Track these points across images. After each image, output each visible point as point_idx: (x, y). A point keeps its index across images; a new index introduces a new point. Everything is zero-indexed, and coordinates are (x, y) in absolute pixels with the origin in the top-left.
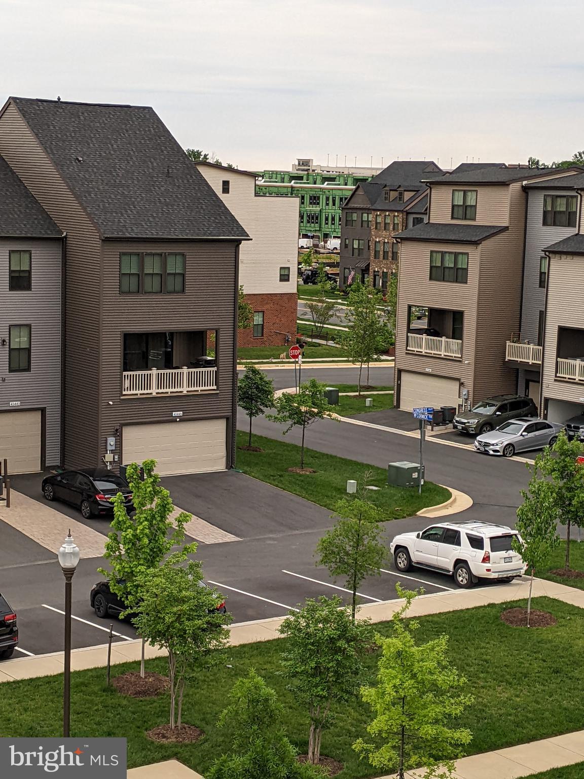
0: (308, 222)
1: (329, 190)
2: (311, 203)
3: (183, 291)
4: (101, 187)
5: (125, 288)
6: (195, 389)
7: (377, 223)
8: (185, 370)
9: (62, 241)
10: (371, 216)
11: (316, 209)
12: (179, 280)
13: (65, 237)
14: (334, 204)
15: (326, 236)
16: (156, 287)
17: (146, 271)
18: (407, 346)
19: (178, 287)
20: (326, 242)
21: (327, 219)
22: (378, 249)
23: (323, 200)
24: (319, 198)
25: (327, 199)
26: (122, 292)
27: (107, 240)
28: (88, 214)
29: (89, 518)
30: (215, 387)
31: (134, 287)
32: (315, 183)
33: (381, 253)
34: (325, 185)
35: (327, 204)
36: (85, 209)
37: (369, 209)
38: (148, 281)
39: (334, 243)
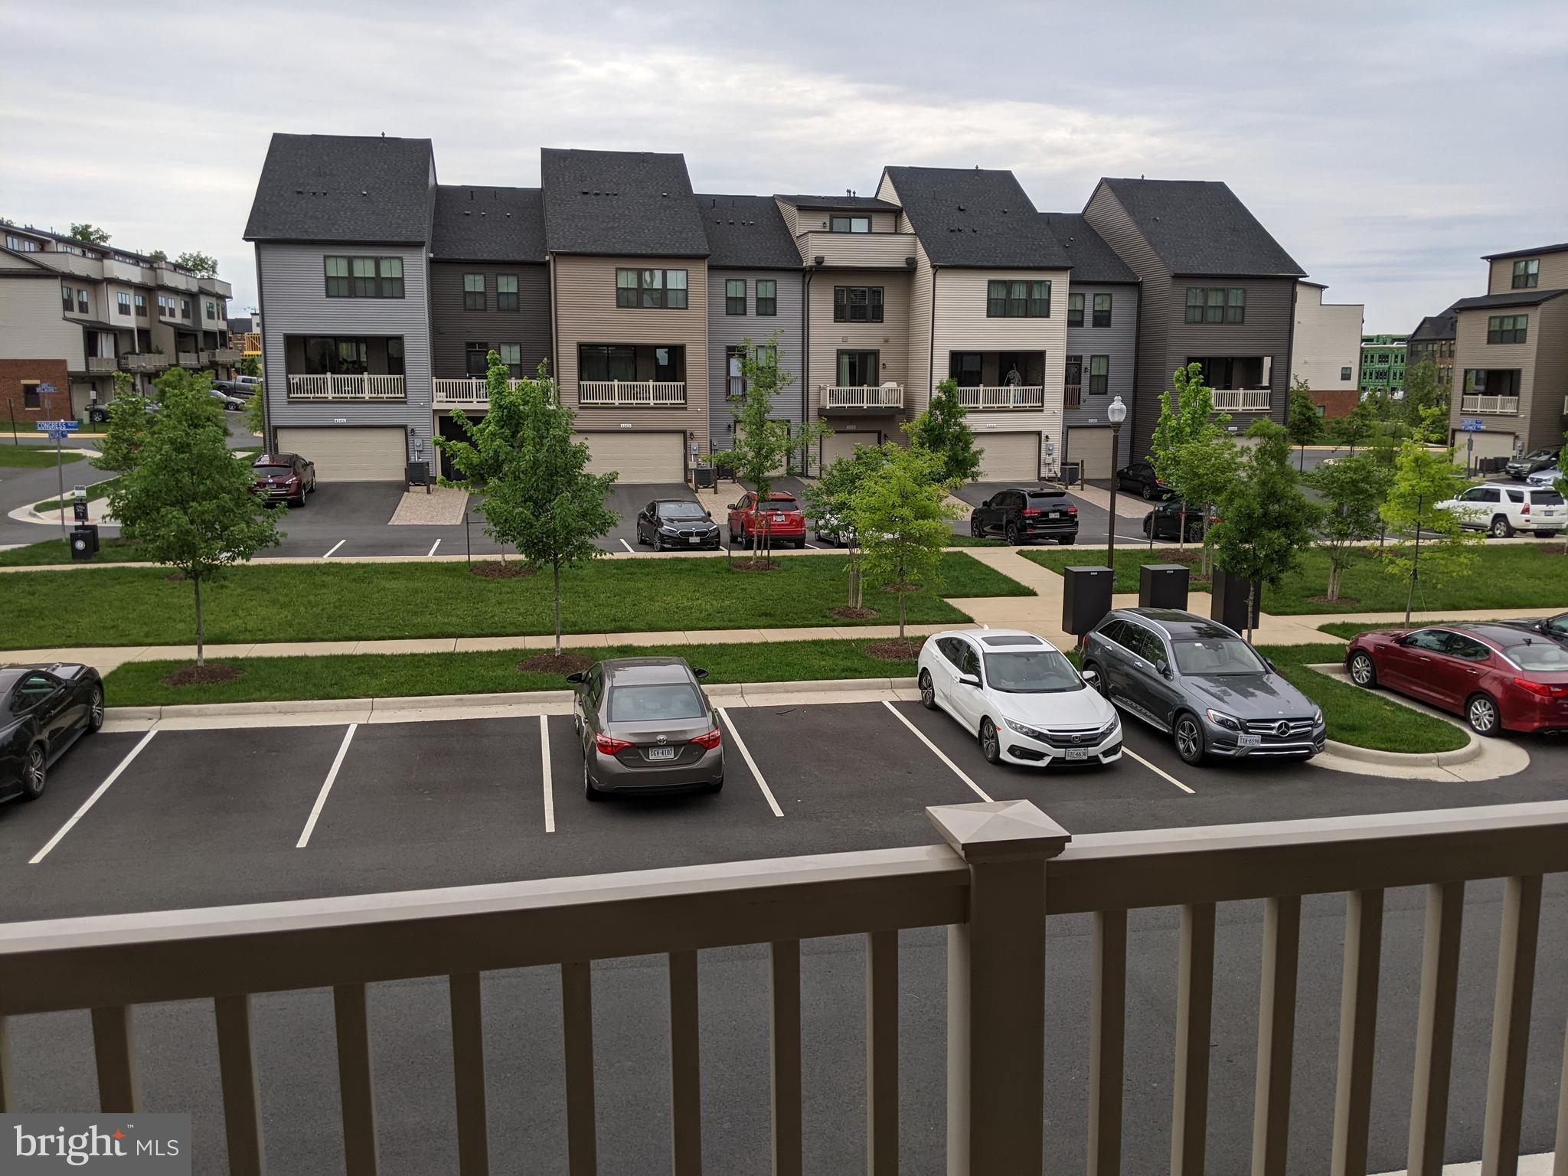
0: (1377, 378)
1: (1398, 349)
2: (1380, 362)
3: (1243, 322)
4: (1174, 239)
5: (1190, 318)
6: (1250, 408)
7: (1441, 352)
8: (1241, 391)
9: (1137, 285)
10: (1435, 346)
11: (1385, 366)
12: (1239, 311)
13: (1141, 282)
14: (1402, 361)
15: (1394, 389)
16: (1218, 318)
17: (1210, 304)
18: (1462, 407)
19: (1238, 318)
20: (1393, 394)
21: (1395, 374)
22: (1442, 375)
23: (1392, 358)
24: (1387, 357)
25: (1396, 357)
26: (1187, 322)
27: (1176, 277)
28: (1161, 258)
29: (1149, 499)
30: (1268, 407)
31: (1198, 318)
32: (1385, 344)
33: (1445, 378)
34: (1395, 345)
35: (1396, 362)
36: (1158, 254)
37: (1435, 340)
38: (1210, 313)
39: (1399, 395)
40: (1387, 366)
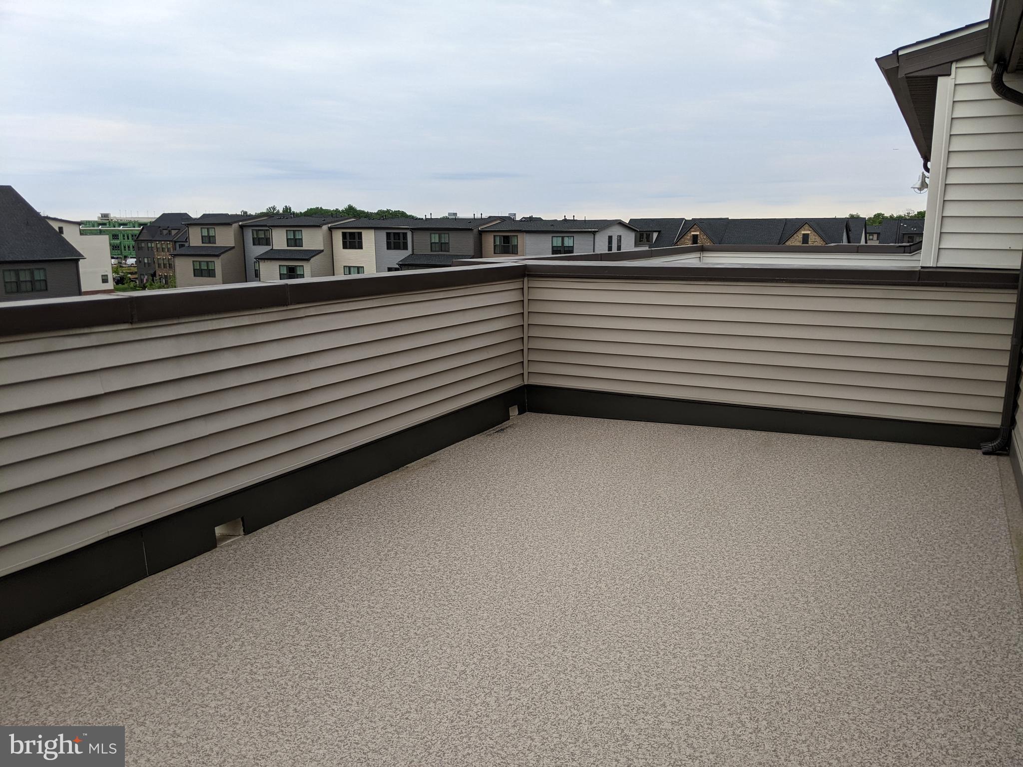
1: (124, 230)
2: (113, 239)
7: (157, 248)
10: (153, 244)
14: (128, 239)
15: (126, 257)
20: (126, 261)
21: (125, 247)
22: (160, 263)
23: (121, 237)
24: (118, 235)
25: (124, 236)
33: (162, 265)
34: (121, 228)
35: (124, 239)
37: (151, 240)
39: (131, 261)
40: (119, 242)
